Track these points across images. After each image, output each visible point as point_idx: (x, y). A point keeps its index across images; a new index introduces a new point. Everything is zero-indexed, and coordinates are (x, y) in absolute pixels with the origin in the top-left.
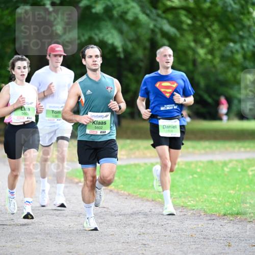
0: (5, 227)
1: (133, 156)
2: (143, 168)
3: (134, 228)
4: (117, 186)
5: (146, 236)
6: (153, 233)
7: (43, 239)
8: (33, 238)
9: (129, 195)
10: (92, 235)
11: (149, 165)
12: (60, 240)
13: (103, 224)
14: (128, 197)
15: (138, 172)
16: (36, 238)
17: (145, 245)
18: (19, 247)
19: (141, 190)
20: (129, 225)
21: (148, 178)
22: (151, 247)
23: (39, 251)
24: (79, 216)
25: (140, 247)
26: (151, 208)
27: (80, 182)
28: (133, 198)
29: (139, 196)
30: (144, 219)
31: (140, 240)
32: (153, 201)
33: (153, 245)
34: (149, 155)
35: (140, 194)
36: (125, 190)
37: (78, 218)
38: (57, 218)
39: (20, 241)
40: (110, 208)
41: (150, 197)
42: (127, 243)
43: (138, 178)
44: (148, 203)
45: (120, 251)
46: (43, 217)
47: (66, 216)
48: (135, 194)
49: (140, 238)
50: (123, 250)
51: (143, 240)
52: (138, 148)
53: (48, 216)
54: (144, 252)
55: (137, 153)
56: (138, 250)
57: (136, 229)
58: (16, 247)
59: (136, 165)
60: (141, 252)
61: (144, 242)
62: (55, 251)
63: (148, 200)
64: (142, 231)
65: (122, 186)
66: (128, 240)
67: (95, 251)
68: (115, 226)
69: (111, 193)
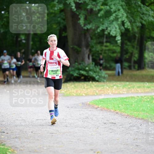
0: (53, 134)
1: (130, 92)
2: (136, 99)
3: (131, 135)
4: (121, 110)
5: (139, 141)
6: (143, 139)
7: (76, 142)
8: (70, 142)
9: (128, 115)
10: (105, 140)
11: (140, 97)
12: (86, 142)
13: (112, 133)
14: (127, 117)
15: (134, 102)
16: (72, 141)
17: (137, 146)
18: (61, 147)
19: (135, 113)
20: (128, 133)
21: (139, 105)
22: (141, 147)
23: (74, 149)
24: (97, 128)
25: (135, 147)
26: (141, 123)
27: (98, 107)
28: (131, 117)
29: (134, 116)
30: (137, 130)
31: (134, 143)
32: (142, 119)
33: (142, 146)
34: (140, 91)
35: (134, 115)
36: (125, 113)
37: (97, 129)
38: (84, 129)
39: (62, 143)
40: (116, 123)
41: (141, 116)
42: (127, 144)
43: (133, 105)
44: (140, 121)
45: (122, 149)
46: (76, 129)
47: (90, 128)
48: (131, 115)
49: (134, 141)
50: (124, 149)
51: (136, 143)
52: (133, 87)
53: (79, 128)
54: (137, 150)
55: (133, 90)
56: (133, 148)
57: (132, 136)
58: (60, 147)
59: (132, 97)
60: (135, 150)
61: (137, 144)
62: (83, 149)
63: (139, 119)
64: (135, 137)
65: (124, 110)
66: (127, 143)
67: (107, 149)
68: (120, 134)
69: (117, 114)
